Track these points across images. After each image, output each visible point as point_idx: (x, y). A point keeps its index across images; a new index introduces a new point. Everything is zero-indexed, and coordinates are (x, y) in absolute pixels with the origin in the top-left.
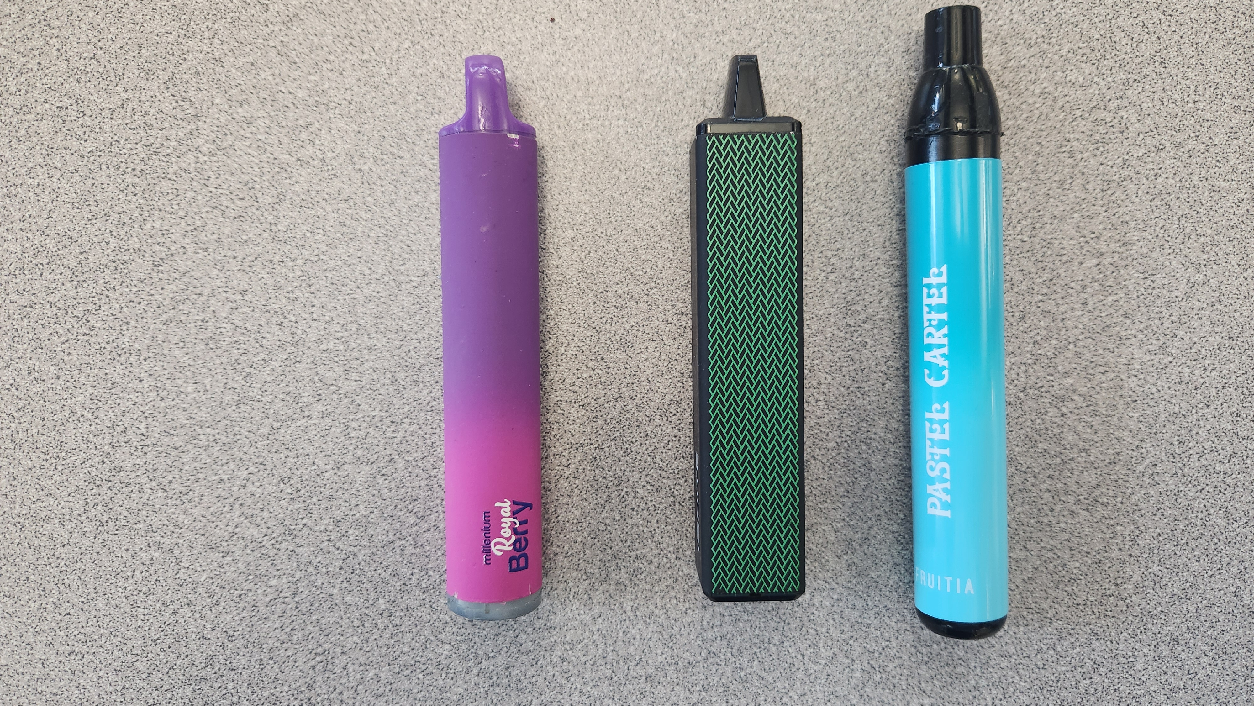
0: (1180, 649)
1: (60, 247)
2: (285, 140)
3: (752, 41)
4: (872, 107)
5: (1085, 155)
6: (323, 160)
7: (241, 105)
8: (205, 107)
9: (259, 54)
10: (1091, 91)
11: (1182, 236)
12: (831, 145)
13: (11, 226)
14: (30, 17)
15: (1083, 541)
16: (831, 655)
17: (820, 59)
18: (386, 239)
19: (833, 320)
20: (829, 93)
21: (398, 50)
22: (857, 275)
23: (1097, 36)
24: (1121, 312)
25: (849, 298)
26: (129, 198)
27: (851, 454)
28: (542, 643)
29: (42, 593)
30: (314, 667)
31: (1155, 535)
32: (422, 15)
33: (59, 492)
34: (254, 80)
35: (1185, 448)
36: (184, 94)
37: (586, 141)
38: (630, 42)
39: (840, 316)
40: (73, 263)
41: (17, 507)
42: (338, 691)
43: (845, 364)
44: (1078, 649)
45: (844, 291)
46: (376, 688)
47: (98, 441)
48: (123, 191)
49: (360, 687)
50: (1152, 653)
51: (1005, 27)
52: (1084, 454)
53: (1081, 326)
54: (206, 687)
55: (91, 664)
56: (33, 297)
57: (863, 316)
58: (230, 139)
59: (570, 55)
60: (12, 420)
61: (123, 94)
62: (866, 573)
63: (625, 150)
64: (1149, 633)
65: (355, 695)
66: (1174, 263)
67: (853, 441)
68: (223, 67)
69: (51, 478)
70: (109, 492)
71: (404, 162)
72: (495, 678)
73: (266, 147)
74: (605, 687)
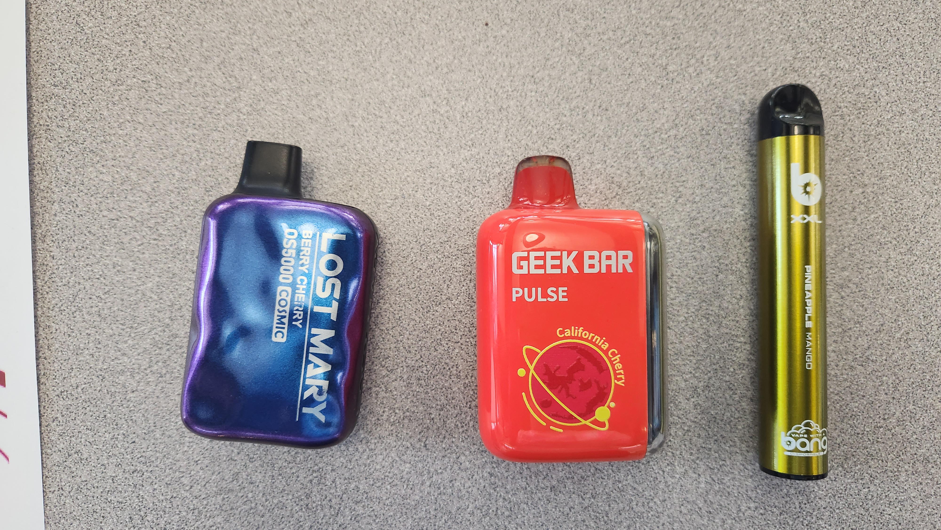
0: (930, 466)
1: (140, 178)
2: (301, 105)
3: (624, 39)
4: (705, 84)
5: (852, 117)
6: (327, 118)
7: (271, 81)
8: (245, 81)
9: (284, 46)
10: (854, 74)
11: (919, 174)
12: (678, 109)
13: (106, 163)
14: (125, 19)
15: (860, 388)
16: (683, 471)
17: (670, 51)
18: (369, 173)
19: (681, 231)
20: (676, 74)
21: (380, 44)
22: (698, 198)
23: (857, 38)
24: (880, 225)
25: (692, 215)
26: (190, 144)
27: (696, 325)
28: (476, 462)
29: (115, 427)
30: (311, 481)
31: (910, 383)
32: (398, 21)
33: (131, 352)
34: (280, 64)
35: (928, 321)
36: (231, 73)
37: (509, 106)
38: (539, 40)
39: (687, 228)
40: (148, 189)
41: (100, 364)
42: (328, 498)
43: (690, 262)
44: (859, 466)
45: (688, 210)
46: (356, 496)
47: (161, 315)
48: (185, 139)
49: (345, 496)
50: (911, 469)
51: (795, 31)
52: (858, 325)
53: (853, 235)
54: (232, 496)
55: (149, 480)
56: (119, 213)
57: (702, 228)
58: (262, 104)
59: (498, 47)
60: (100, 300)
61: (189, 73)
62: (708, 411)
63: (536, 113)
64: (908, 454)
65: (340, 502)
66: (915, 192)
67: (697, 316)
68: (259, 54)
69: (126, 342)
70: (168, 353)
71: (384, 120)
72: (442, 489)
73: (288, 109)
74: (521, 495)
